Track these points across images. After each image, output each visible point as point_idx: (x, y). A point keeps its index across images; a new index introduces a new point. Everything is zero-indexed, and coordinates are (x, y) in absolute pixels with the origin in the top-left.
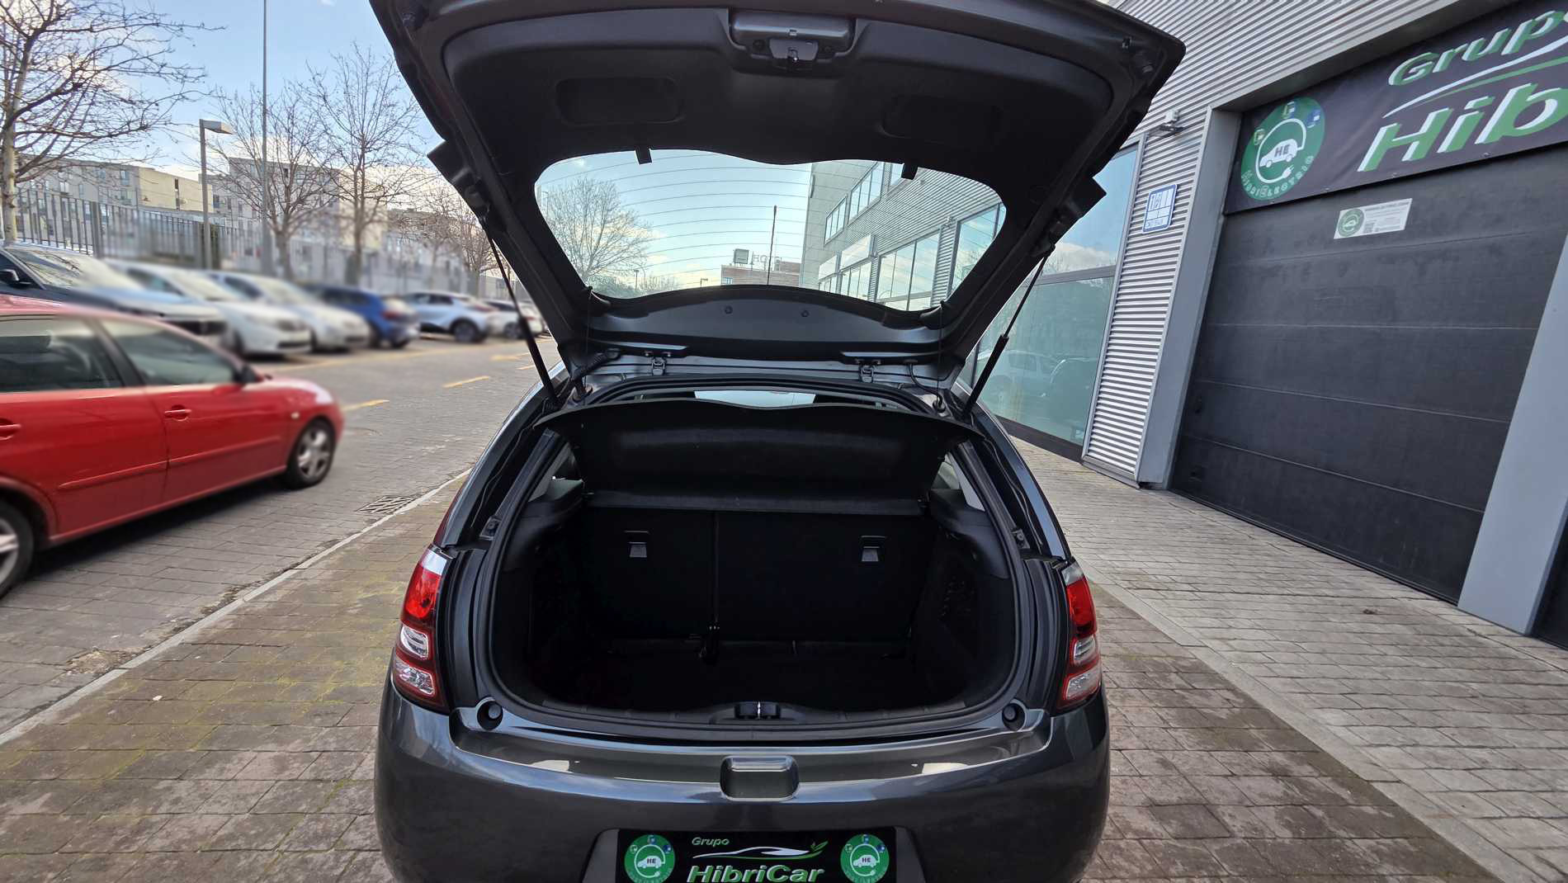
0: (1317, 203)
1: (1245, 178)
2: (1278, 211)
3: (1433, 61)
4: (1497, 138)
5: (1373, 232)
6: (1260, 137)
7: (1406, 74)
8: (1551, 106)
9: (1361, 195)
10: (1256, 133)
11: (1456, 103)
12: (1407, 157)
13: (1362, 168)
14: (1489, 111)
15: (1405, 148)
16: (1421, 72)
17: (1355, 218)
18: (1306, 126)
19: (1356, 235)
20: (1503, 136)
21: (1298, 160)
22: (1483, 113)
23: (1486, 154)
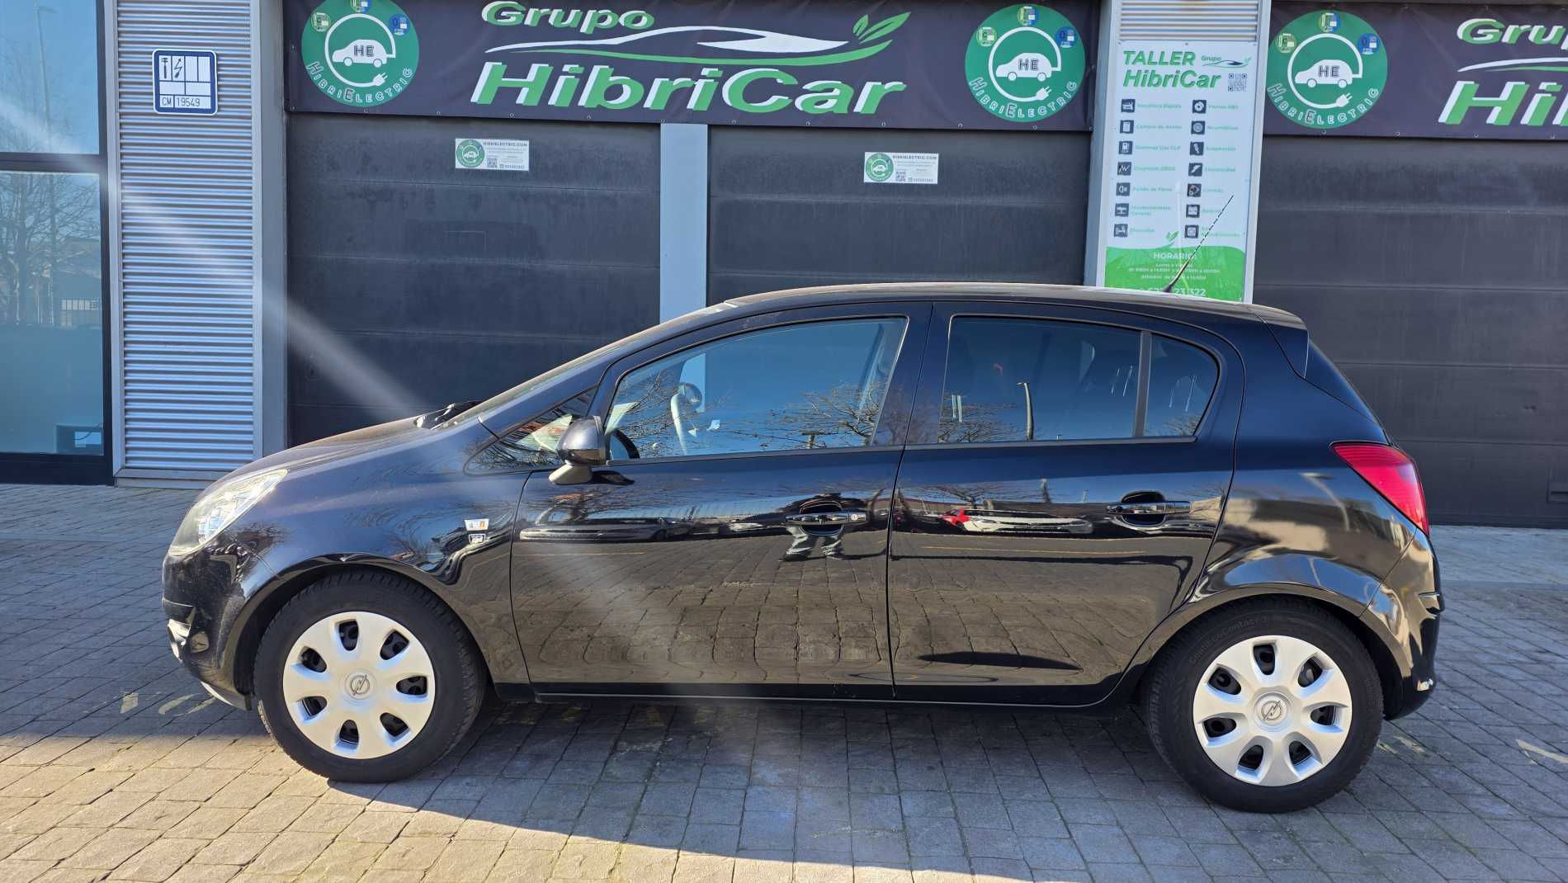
0: (424, 123)
1: (313, 69)
2: (371, 123)
3: (523, 12)
4: (595, 106)
5: (499, 168)
6: (322, 22)
7: (498, 15)
8: (627, 91)
9: (475, 125)
10: (315, 16)
11: (557, 62)
12: (521, 100)
13: (475, 98)
14: (583, 79)
15: (517, 91)
16: (513, 19)
17: (471, 149)
18: (393, 33)
19: (478, 168)
20: (600, 107)
21: (390, 69)
22: (578, 80)
23: (589, 118)
